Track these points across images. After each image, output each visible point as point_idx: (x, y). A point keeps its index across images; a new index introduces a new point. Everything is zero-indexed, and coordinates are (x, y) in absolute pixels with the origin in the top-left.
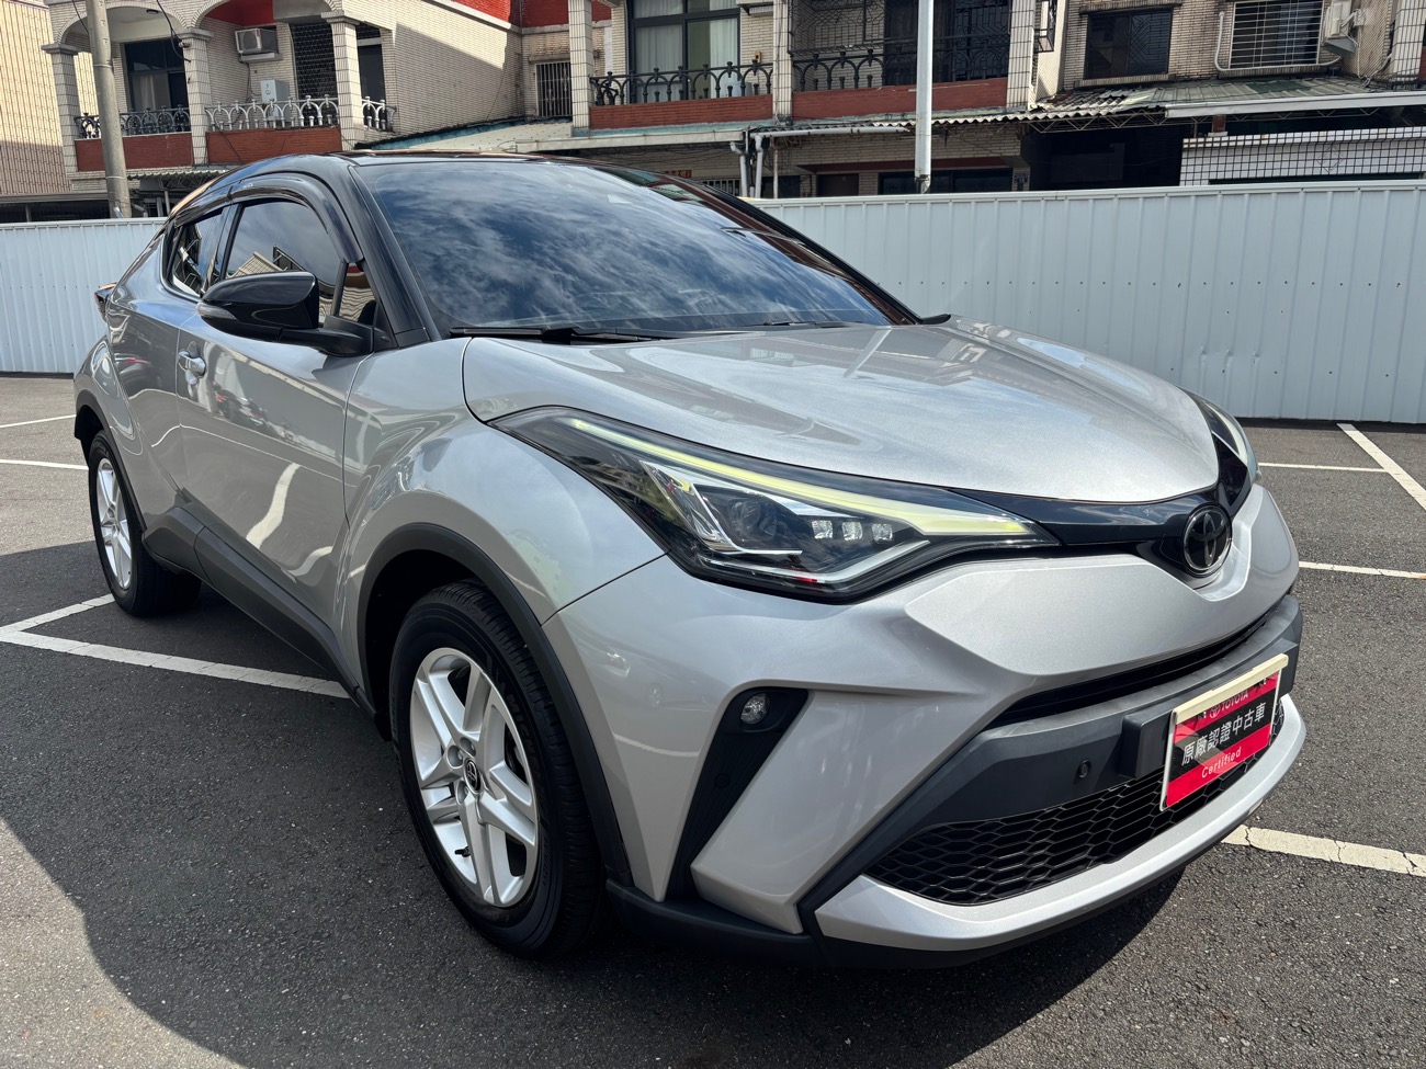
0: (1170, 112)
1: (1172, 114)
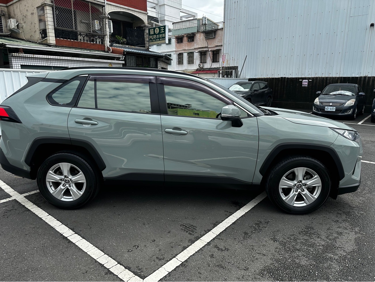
0: (7, 45)
1: (8, 46)
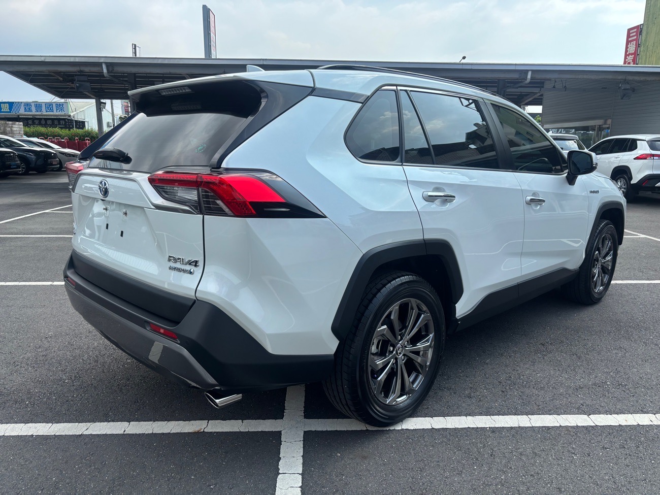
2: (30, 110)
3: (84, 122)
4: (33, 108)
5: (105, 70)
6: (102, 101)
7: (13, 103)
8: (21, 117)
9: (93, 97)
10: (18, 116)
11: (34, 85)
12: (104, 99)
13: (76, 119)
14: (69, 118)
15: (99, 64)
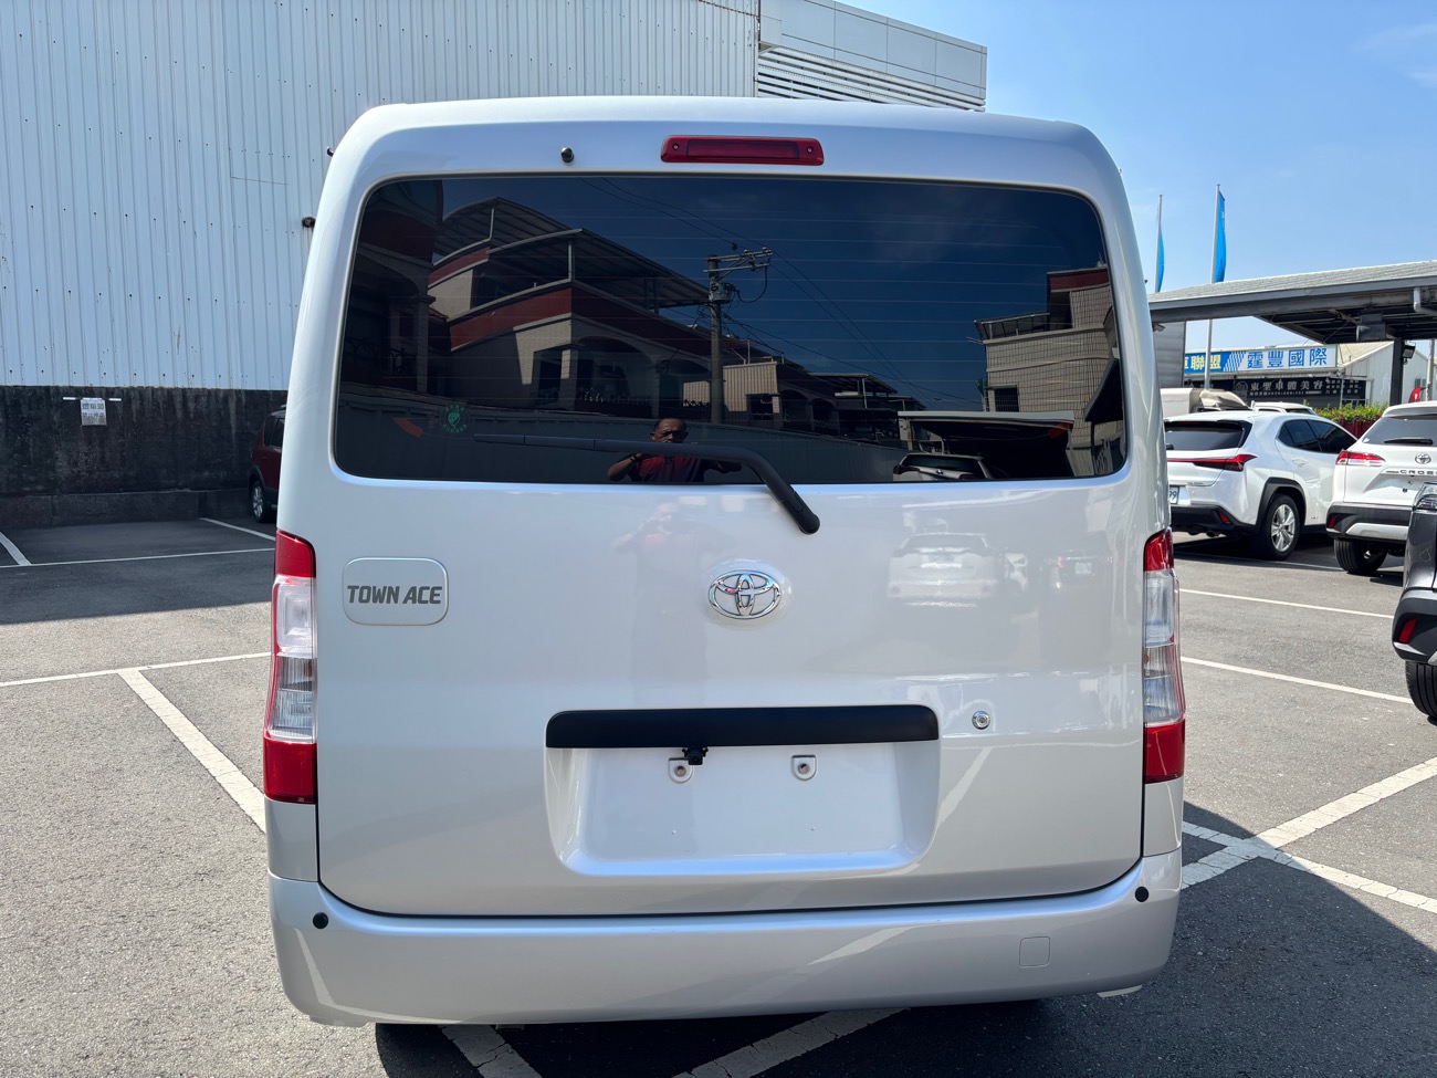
2: (1258, 363)
3: (1364, 382)
4: (1265, 362)
5: (1417, 302)
6: (1409, 343)
7: (1230, 353)
8: (1239, 378)
9: (1391, 337)
10: (1235, 376)
11: (1280, 326)
12: (1411, 339)
13: (1348, 378)
14: (1334, 376)
15: (1410, 291)
